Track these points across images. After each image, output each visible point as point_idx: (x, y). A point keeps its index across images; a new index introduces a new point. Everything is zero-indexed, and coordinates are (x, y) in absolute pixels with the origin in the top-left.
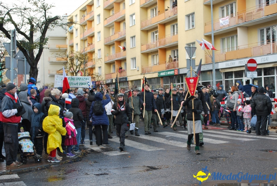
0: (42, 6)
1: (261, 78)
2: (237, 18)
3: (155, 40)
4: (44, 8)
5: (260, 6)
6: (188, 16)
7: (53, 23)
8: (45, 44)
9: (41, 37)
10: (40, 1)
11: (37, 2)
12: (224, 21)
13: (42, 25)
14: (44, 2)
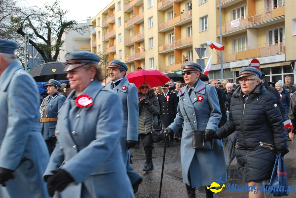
0: (58, 12)
1: (269, 77)
2: (247, 20)
3: (172, 41)
4: (60, 13)
5: (268, 9)
6: (202, 19)
7: (68, 28)
8: (61, 47)
9: (57, 40)
10: (56, 7)
11: (54, 8)
12: (235, 23)
13: (59, 29)
14: (60, 8)
